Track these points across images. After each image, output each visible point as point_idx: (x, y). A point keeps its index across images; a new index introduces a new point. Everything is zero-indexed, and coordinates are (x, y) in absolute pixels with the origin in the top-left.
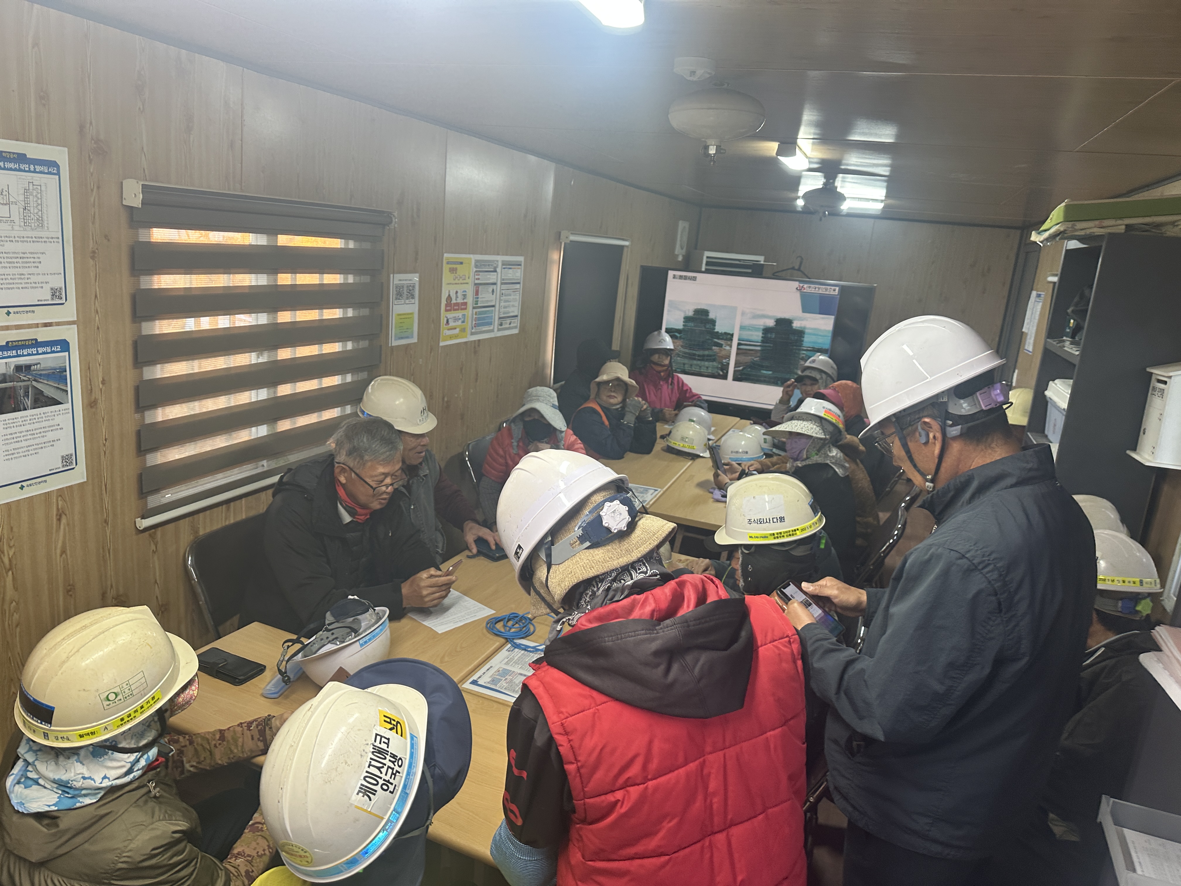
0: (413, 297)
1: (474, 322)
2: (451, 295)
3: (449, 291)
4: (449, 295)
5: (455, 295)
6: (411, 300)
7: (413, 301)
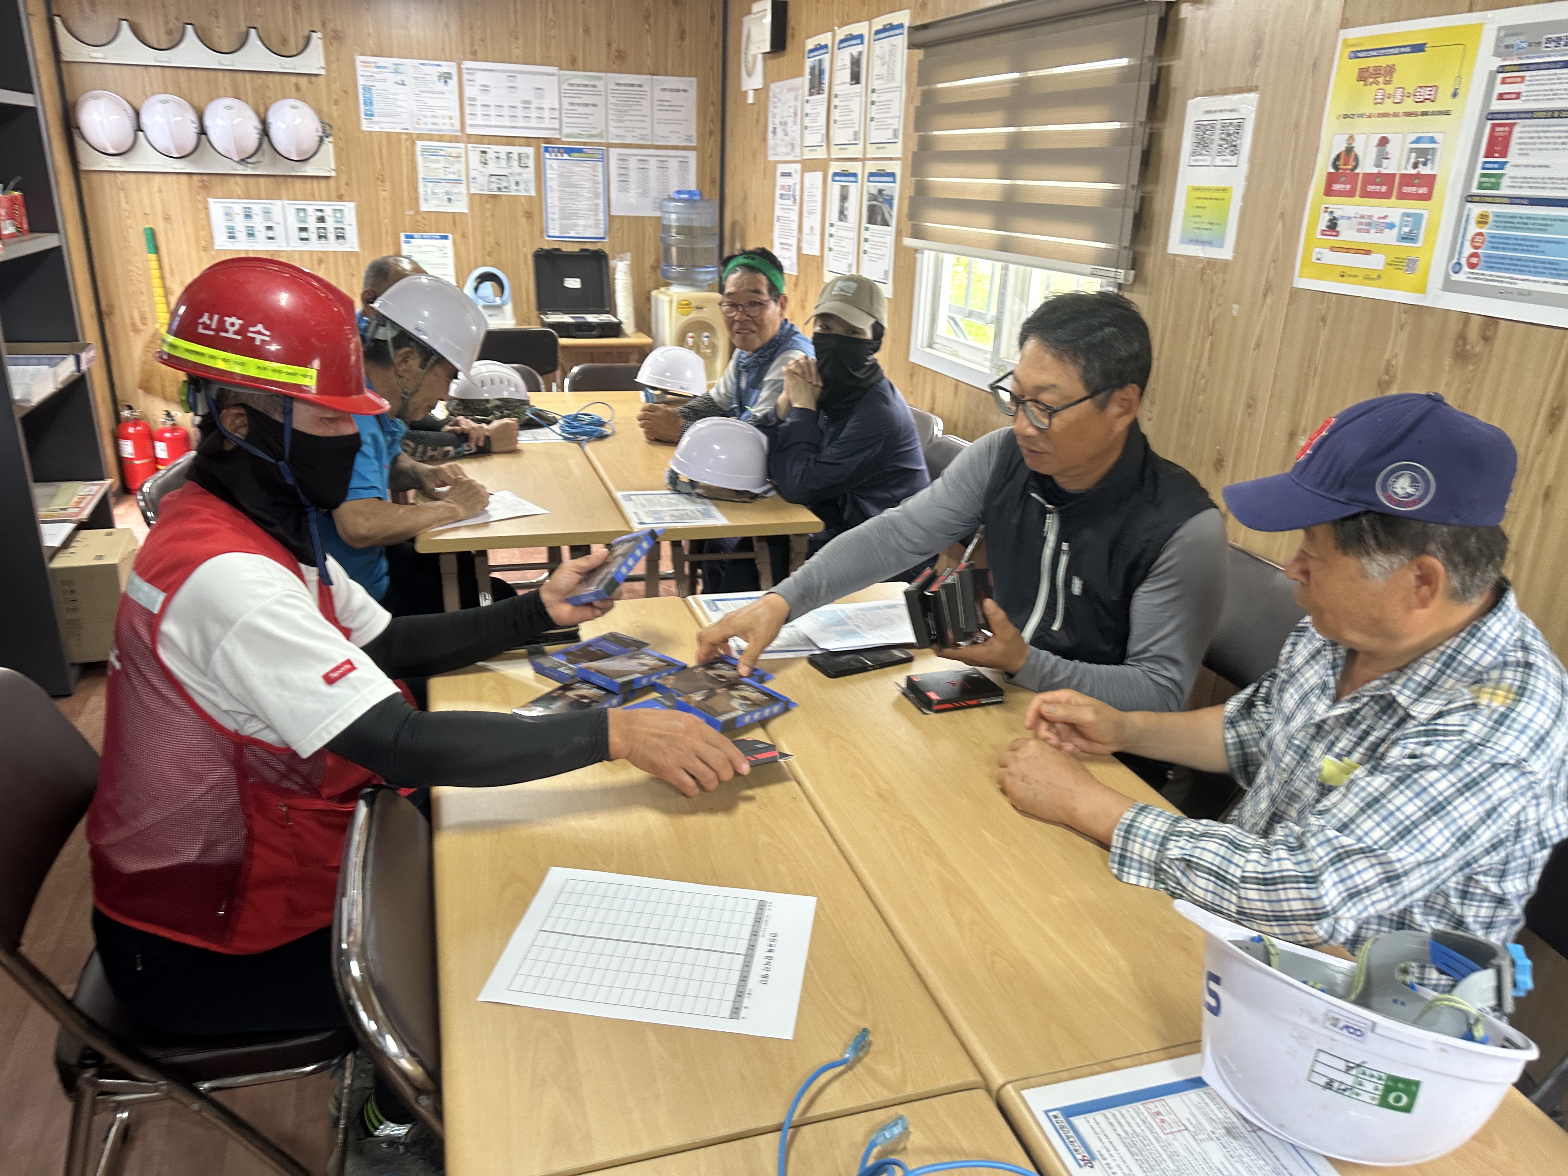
0: (1234, 150)
1: (1468, 250)
2: (1358, 150)
3: (1351, 138)
4: (1349, 150)
5: (1373, 151)
6: (1229, 157)
7: (1233, 160)
